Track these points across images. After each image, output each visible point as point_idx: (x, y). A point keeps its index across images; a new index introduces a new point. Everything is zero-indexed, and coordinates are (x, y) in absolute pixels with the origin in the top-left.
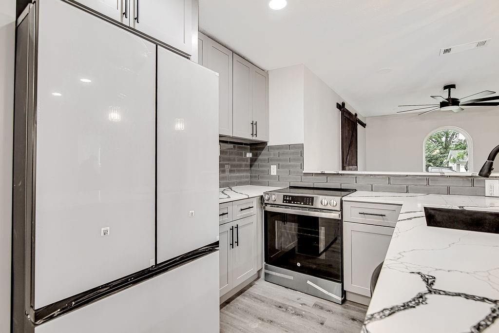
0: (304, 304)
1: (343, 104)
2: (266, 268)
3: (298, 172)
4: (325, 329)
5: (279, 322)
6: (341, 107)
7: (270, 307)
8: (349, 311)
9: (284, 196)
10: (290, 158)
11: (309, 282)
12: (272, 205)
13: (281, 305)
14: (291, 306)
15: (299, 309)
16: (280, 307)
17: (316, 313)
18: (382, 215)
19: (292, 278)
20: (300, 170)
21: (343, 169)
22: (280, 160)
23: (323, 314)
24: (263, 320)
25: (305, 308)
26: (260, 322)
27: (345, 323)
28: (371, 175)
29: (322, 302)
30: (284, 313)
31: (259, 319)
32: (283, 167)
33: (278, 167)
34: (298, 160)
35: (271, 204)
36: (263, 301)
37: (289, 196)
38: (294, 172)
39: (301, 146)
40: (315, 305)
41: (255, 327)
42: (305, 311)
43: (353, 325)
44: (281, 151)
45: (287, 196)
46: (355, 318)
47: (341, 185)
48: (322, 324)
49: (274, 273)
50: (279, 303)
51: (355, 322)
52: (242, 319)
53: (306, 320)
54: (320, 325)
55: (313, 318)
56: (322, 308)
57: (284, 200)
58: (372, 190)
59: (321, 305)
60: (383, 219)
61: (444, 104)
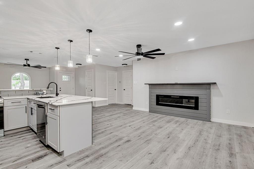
8: (8, 136)
18: (20, 102)
27: (10, 138)
28: (8, 91)
48: (2, 141)
58: (8, 96)
61: (25, 65)
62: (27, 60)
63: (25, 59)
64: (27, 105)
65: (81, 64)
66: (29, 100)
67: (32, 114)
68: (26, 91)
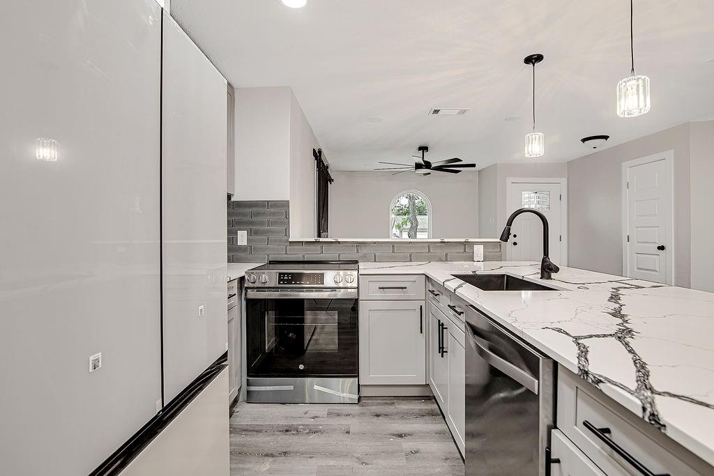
0: (317, 417)
1: (320, 152)
2: (249, 384)
3: (280, 241)
4: (354, 437)
5: (295, 449)
6: (318, 155)
7: (274, 435)
8: (369, 408)
9: (280, 274)
10: (268, 221)
11: (316, 387)
12: (259, 289)
13: (287, 428)
14: (300, 425)
15: (314, 425)
16: (287, 431)
17: (335, 422)
18: (402, 288)
19: (291, 388)
20: (285, 238)
21: (319, 236)
22: (252, 223)
23: (344, 422)
24: (272, 456)
25: (318, 421)
26: (271, 459)
27: (372, 423)
28: (375, 243)
29: (336, 408)
30: (297, 437)
31: (266, 455)
32: (256, 233)
33: (250, 234)
34: (282, 223)
35: (257, 288)
36: (259, 431)
37: (288, 274)
38: (276, 241)
39: (286, 204)
40: (329, 414)
41: (266, 469)
42: (321, 425)
43: (379, 422)
44: (254, 210)
45: (284, 274)
46: (378, 414)
47: (339, 256)
48: (348, 432)
49: (263, 388)
50: (283, 426)
51: (381, 417)
52: (241, 466)
53: (327, 434)
54: (347, 435)
55: (335, 430)
56: (339, 415)
57: (280, 280)
58: (375, 261)
59: (336, 411)
60: (404, 293)
61: (418, 166)
62: (424, 149)
63: (420, 148)
64: (423, 303)
65: (606, 137)
66: (433, 285)
67: (442, 350)
68: (419, 245)
